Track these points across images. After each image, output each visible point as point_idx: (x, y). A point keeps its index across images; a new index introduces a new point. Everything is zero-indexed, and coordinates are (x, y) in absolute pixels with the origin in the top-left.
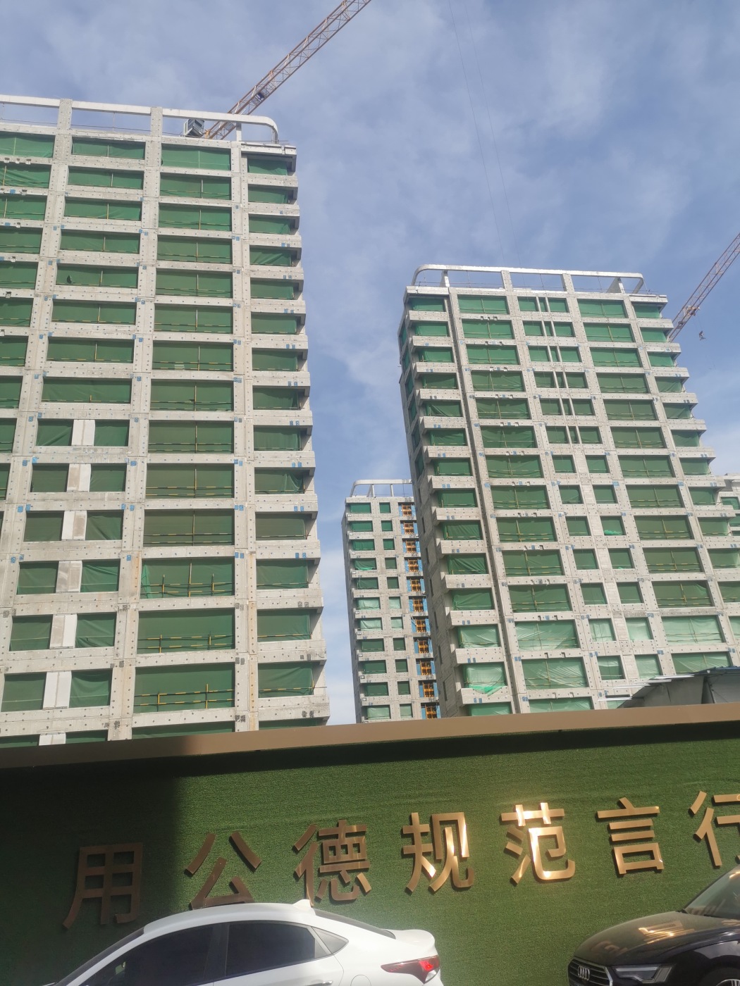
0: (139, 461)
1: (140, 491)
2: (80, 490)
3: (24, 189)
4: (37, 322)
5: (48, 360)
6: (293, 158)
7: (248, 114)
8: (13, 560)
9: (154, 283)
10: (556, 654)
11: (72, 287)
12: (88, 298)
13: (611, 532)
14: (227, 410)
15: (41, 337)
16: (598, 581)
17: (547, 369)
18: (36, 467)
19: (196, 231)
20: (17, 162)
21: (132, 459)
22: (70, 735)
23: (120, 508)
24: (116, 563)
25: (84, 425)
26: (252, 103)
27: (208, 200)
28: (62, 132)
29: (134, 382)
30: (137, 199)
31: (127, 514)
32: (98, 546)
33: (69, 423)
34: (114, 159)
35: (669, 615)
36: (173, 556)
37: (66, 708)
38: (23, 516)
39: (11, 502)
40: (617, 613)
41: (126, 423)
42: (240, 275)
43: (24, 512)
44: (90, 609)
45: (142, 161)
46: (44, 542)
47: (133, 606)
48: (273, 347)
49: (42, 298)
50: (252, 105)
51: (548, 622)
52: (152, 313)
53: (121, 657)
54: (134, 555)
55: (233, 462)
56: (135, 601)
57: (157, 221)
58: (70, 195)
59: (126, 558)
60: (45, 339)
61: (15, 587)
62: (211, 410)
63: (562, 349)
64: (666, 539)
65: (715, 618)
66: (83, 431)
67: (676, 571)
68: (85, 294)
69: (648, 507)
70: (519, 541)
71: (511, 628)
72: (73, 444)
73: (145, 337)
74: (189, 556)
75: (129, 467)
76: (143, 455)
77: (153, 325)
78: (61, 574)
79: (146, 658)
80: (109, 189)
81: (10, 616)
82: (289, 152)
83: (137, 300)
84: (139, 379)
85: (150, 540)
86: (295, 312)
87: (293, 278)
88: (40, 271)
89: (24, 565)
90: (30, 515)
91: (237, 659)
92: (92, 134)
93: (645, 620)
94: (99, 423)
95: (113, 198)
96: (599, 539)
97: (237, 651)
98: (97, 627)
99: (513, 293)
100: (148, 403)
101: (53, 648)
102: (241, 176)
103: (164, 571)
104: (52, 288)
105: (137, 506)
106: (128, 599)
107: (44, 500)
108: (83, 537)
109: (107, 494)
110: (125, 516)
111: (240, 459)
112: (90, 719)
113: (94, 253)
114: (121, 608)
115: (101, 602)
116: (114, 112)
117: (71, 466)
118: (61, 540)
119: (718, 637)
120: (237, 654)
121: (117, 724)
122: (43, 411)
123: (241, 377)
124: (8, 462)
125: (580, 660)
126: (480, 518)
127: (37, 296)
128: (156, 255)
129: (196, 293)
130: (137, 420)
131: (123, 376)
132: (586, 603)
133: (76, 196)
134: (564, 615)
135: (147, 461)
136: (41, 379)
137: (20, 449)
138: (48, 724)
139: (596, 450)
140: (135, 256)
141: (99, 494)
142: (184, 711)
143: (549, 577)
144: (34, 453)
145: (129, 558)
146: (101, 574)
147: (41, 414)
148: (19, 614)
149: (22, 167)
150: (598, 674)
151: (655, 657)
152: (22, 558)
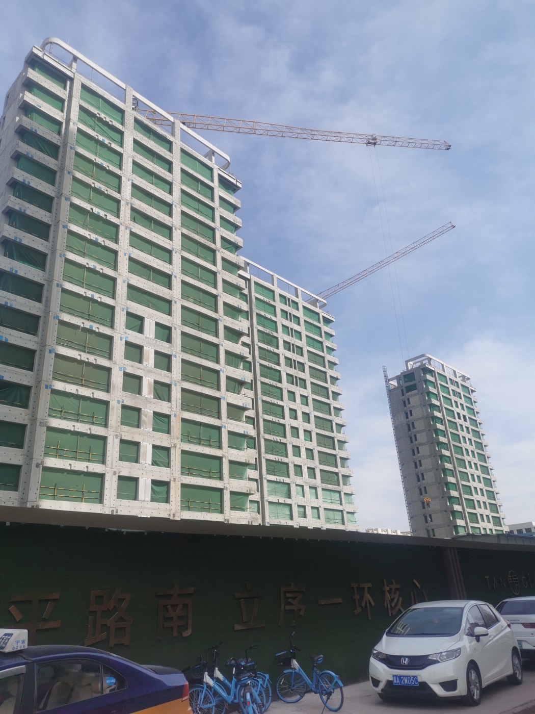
0: (177, 356)
1: (178, 374)
2: (149, 365)
3: (110, 142)
4: (122, 242)
5: (129, 272)
6: (238, 188)
8: (118, 402)
9: (180, 241)
10: (282, 501)
11: (139, 226)
12: (148, 237)
13: (307, 439)
14: (215, 337)
15: (125, 254)
16: (300, 464)
17: (288, 341)
18: (127, 343)
20: (104, 119)
21: (174, 353)
23: (169, 383)
24: (169, 417)
28: (128, 110)
29: (173, 303)
30: (170, 180)
31: (173, 387)
32: (160, 404)
33: (142, 319)
34: (156, 145)
35: (324, 488)
37: (149, 502)
38: (122, 374)
39: (115, 363)
40: (306, 483)
41: (170, 329)
42: (219, 253)
43: (123, 371)
44: (158, 443)
45: (172, 154)
46: (134, 394)
47: (178, 446)
48: (232, 304)
49: (124, 227)
51: (280, 483)
52: (180, 261)
53: (174, 475)
54: (178, 414)
55: (219, 370)
56: (179, 443)
57: (180, 200)
58: (135, 159)
59: (173, 415)
60: (127, 257)
61: (119, 420)
62: (207, 333)
63: (295, 331)
64: (325, 447)
65: (339, 492)
66: (149, 327)
67: (328, 465)
68: (146, 234)
69: (320, 429)
70: (270, 434)
71: (265, 482)
72: (145, 333)
73: (178, 276)
74: (202, 421)
75: (173, 358)
76: (179, 352)
77: (180, 269)
78: (143, 417)
79: (184, 478)
81: (119, 438)
83: (173, 249)
84: (175, 302)
85: (184, 407)
86: (241, 286)
87: (240, 265)
88: (122, 207)
89: (124, 407)
90: (126, 374)
91: (224, 487)
93: (315, 488)
94: (157, 324)
96: (302, 441)
97: (224, 482)
98: (160, 454)
99: (278, 291)
100: (180, 320)
101: (142, 464)
103: (190, 427)
104: (129, 222)
105: (178, 384)
106: (175, 441)
107: (132, 367)
108: (152, 396)
109: (163, 372)
110: (172, 389)
111: (221, 368)
112: (160, 510)
114: (173, 445)
115: (163, 440)
117: (144, 348)
118: (142, 395)
119: (339, 502)
120: (225, 484)
121: (174, 515)
122: (128, 306)
123: (221, 318)
124: (112, 335)
125: (290, 505)
126: (254, 416)
127: (121, 224)
128: (180, 222)
129: (198, 256)
130: (175, 329)
131: (168, 297)
132: (295, 475)
133: (138, 161)
134: (287, 480)
135: (181, 357)
136: (126, 284)
137: (118, 328)
138: (142, 510)
139: (304, 393)
140: (170, 219)
141: (158, 370)
143: (282, 458)
144: (126, 333)
145: (175, 416)
146: (162, 423)
147: (128, 308)
148: (124, 438)
149: (108, 125)
150: (297, 514)
151: (317, 508)
152: (123, 402)
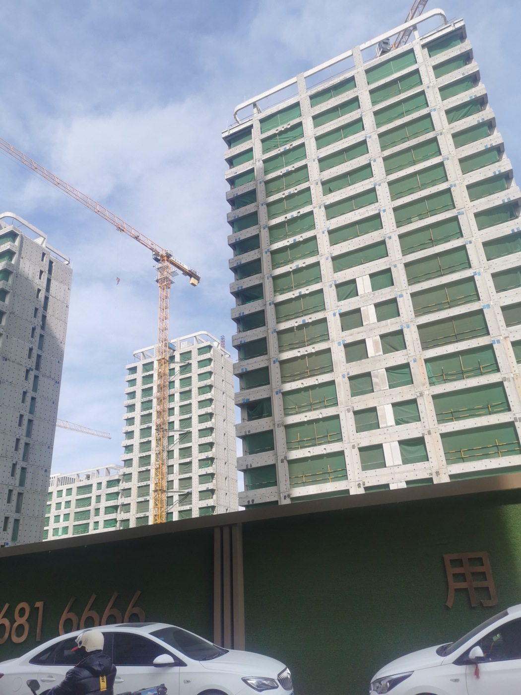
0: (404, 293)
1: (410, 313)
2: (371, 323)
3: (291, 144)
4: (318, 224)
5: (331, 246)
6: (462, 28)
7: (420, 15)
8: (343, 376)
9: (384, 168)
11: (333, 194)
12: (344, 196)
14: (458, 238)
15: (323, 233)
18: (342, 315)
19: (403, 119)
20: (283, 129)
21: (399, 293)
22: (408, 482)
23: (400, 328)
24: (407, 366)
25: (363, 280)
26: (420, 6)
27: (406, 93)
28: (302, 96)
29: (387, 241)
30: (358, 116)
31: (406, 331)
32: (392, 357)
33: (353, 281)
34: (337, 98)
36: (445, 353)
37: (401, 465)
38: (342, 347)
39: (333, 341)
41: (388, 271)
42: (443, 136)
43: (342, 345)
44: (399, 399)
45: (355, 89)
46: (358, 361)
47: (426, 393)
48: (482, 178)
49: (318, 208)
50: (421, 7)
52: (387, 189)
53: (427, 428)
54: (418, 358)
55: (472, 275)
56: (427, 389)
57: (375, 125)
58: (317, 135)
59: (413, 361)
60: (326, 233)
61: (349, 393)
62: (446, 242)
66: (363, 284)
68: (342, 195)
72: (359, 294)
73: (387, 208)
74: (457, 350)
75: (398, 299)
76: (406, 288)
77: (390, 198)
78: (374, 380)
79: (445, 426)
80: (339, 119)
81: (352, 411)
82: (458, 26)
83: (375, 185)
84: (390, 238)
85: (425, 346)
86: (494, 145)
87: (485, 119)
88: (312, 191)
89: (351, 378)
90: (346, 346)
91: (515, 418)
92: (320, 88)
94: (372, 276)
95: (343, 124)
97: (513, 413)
98: (407, 410)
100: (400, 252)
101: (382, 428)
102: (425, 63)
103: (442, 364)
104: (322, 199)
105: (411, 324)
106: (421, 389)
107: (352, 335)
108: (381, 353)
109: (389, 321)
110: (405, 333)
111: (477, 271)
112: (418, 471)
113: (340, 166)
114: (418, 395)
115: (404, 393)
116: (330, 66)
117: (361, 309)
118: (368, 358)
120: (514, 415)
121: (437, 473)
122: (336, 279)
123: (463, 210)
124: (325, 317)
127: (314, 208)
128: (379, 148)
129: (414, 163)
130: (395, 266)
131: (379, 239)
133: (321, 134)
135: (409, 292)
136: (330, 259)
137: (329, 307)
138: (393, 476)
140: (366, 156)
141: (384, 322)
142: (483, 460)
144: (338, 307)
145: (415, 361)
146: (399, 375)
147: (335, 281)
148: (356, 409)
149: (287, 131)
152: (348, 374)
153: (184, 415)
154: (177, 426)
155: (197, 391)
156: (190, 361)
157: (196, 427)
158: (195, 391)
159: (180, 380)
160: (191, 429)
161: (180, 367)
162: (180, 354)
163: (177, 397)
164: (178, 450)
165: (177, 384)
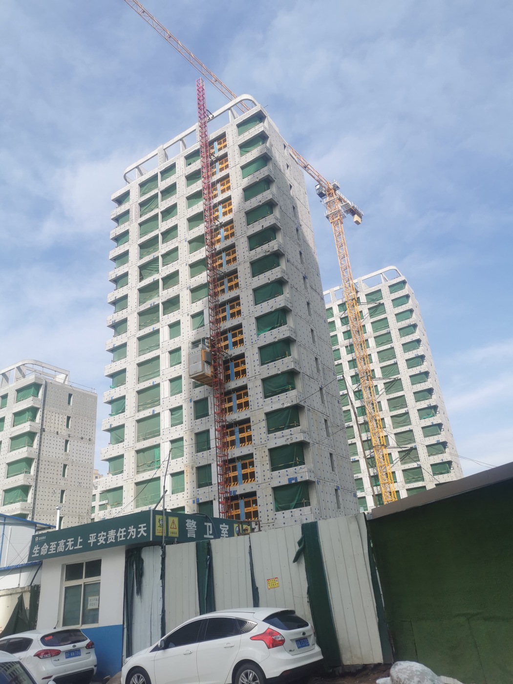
153: (385, 361)
154: (378, 373)
155: (398, 333)
156: (381, 301)
157: (405, 373)
158: (395, 334)
159: (372, 323)
160: (399, 376)
161: (369, 309)
162: (366, 295)
163: (372, 342)
164: (386, 402)
165: (369, 328)
